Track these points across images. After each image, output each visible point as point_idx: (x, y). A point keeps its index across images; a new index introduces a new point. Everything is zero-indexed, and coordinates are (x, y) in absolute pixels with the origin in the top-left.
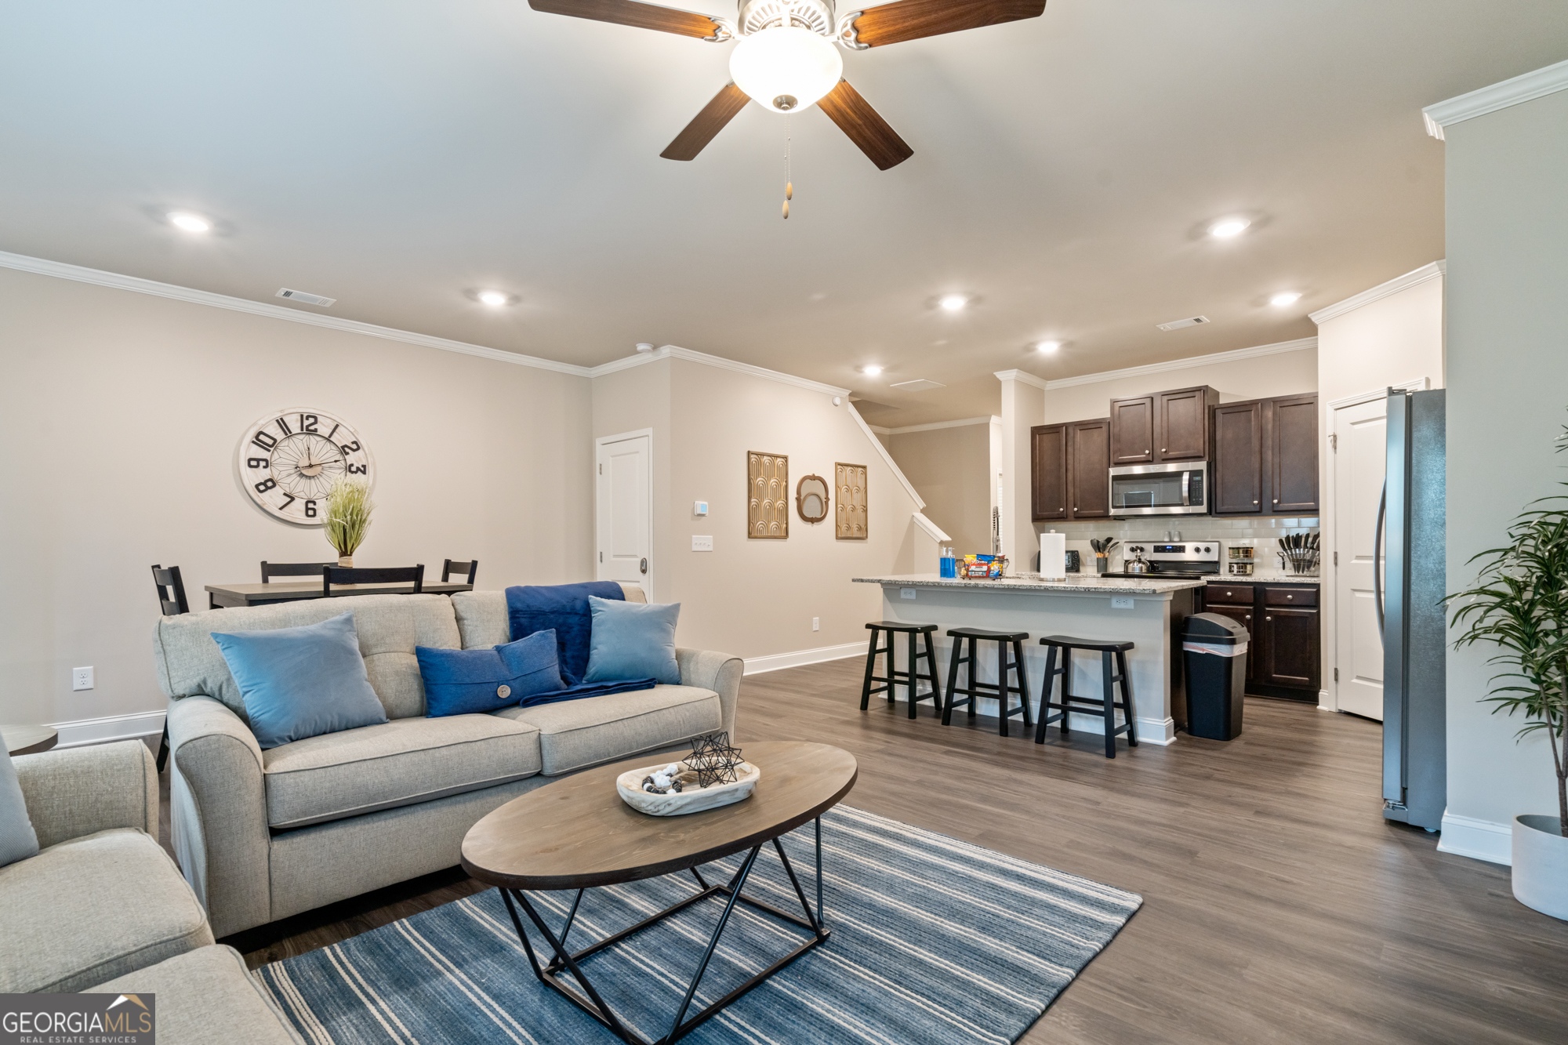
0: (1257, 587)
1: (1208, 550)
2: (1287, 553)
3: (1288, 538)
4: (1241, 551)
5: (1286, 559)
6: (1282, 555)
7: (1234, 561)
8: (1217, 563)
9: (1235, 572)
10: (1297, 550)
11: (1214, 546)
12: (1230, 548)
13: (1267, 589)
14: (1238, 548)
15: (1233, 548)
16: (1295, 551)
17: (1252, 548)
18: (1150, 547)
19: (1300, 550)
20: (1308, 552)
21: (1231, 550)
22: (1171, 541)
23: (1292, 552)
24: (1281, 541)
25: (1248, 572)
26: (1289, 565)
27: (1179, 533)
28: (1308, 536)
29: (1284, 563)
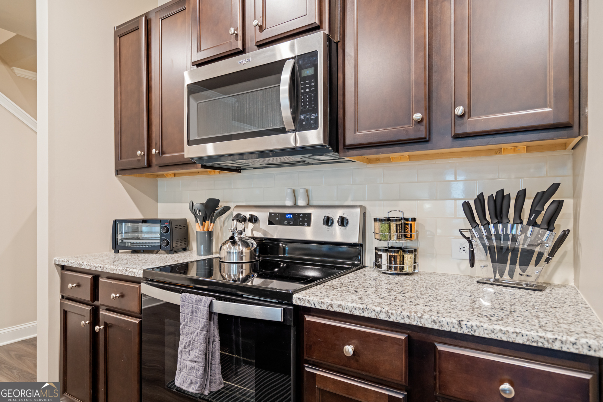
0: (416, 336)
1: (343, 222)
2: (480, 233)
3: (480, 199)
4: (393, 225)
5: (476, 242)
6: (468, 234)
7: (384, 244)
8: (359, 247)
9: (384, 268)
10: (500, 225)
11: (354, 216)
12: (375, 220)
13: (441, 347)
14: (389, 220)
15: (381, 220)
16: (496, 228)
17: (414, 220)
18: (263, 216)
19: (505, 227)
20: (523, 231)
21: (377, 224)
22: (295, 206)
23: (488, 231)
24: (466, 206)
25: (406, 269)
26: (480, 255)
27: (307, 191)
28: (522, 195)
29: (472, 253)
